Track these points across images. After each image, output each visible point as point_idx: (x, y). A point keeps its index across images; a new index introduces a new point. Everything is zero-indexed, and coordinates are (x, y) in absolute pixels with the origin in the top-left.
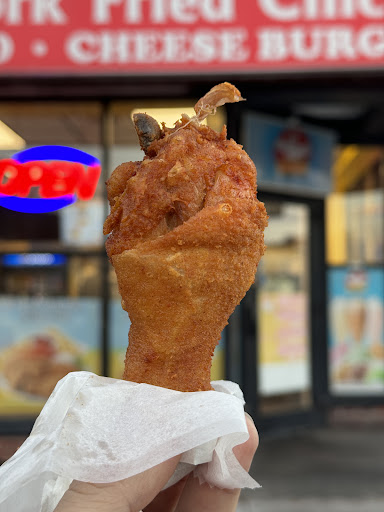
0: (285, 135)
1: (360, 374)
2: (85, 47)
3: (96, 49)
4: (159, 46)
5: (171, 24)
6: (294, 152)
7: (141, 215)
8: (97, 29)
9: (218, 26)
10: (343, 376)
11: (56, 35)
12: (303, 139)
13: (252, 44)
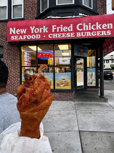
0: (80, 48)
1: (91, 83)
2: (51, 36)
3: (53, 36)
4: (62, 35)
5: (63, 32)
6: (82, 51)
7: (28, 104)
8: (53, 33)
9: (71, 32)
10: (89, 84)
11: (47, 34)
12: (83, 49)
13: (75, 35)
